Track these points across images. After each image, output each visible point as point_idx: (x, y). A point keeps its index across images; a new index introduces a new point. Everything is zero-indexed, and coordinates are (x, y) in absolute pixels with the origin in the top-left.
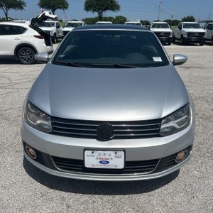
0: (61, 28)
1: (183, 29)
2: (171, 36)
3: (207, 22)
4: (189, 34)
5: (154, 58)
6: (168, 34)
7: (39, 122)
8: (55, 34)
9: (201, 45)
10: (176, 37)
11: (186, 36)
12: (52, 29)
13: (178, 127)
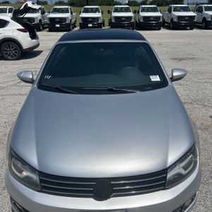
0: (46, 14)
1: (173, 13)
2: (161, 20)
3: (197, 4)
4: (179, 17)
5: (151, 77)
6: (158, 18)
7: (25, 174)
8: (40, 20)
9: (192, 29)
10: (166, 21)
11: (176, 20)
12: (37, 15)
13: (184, 172)
